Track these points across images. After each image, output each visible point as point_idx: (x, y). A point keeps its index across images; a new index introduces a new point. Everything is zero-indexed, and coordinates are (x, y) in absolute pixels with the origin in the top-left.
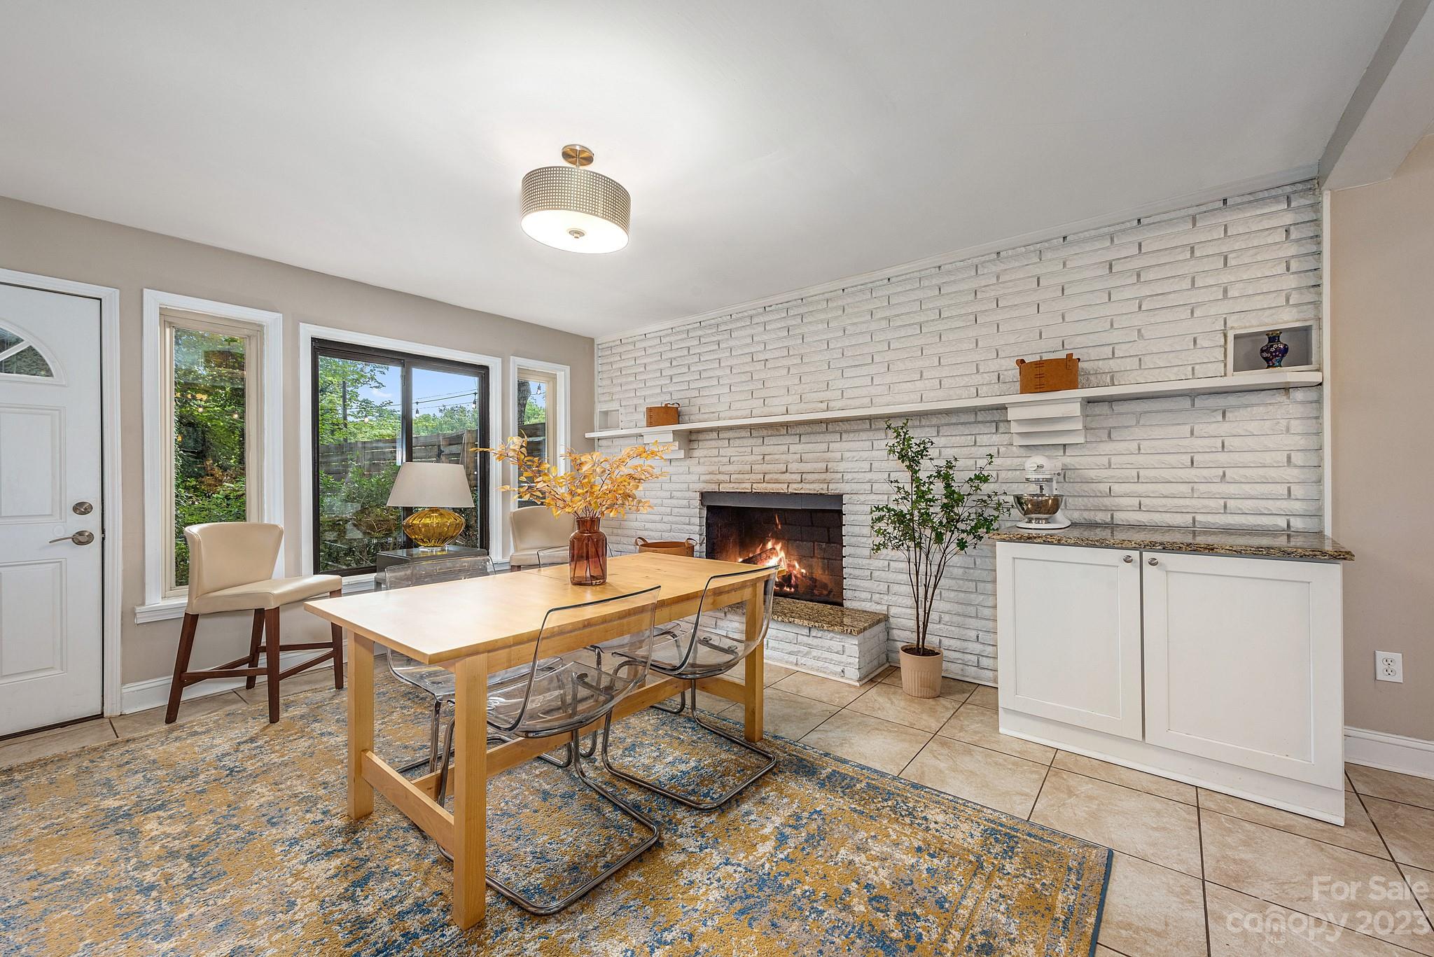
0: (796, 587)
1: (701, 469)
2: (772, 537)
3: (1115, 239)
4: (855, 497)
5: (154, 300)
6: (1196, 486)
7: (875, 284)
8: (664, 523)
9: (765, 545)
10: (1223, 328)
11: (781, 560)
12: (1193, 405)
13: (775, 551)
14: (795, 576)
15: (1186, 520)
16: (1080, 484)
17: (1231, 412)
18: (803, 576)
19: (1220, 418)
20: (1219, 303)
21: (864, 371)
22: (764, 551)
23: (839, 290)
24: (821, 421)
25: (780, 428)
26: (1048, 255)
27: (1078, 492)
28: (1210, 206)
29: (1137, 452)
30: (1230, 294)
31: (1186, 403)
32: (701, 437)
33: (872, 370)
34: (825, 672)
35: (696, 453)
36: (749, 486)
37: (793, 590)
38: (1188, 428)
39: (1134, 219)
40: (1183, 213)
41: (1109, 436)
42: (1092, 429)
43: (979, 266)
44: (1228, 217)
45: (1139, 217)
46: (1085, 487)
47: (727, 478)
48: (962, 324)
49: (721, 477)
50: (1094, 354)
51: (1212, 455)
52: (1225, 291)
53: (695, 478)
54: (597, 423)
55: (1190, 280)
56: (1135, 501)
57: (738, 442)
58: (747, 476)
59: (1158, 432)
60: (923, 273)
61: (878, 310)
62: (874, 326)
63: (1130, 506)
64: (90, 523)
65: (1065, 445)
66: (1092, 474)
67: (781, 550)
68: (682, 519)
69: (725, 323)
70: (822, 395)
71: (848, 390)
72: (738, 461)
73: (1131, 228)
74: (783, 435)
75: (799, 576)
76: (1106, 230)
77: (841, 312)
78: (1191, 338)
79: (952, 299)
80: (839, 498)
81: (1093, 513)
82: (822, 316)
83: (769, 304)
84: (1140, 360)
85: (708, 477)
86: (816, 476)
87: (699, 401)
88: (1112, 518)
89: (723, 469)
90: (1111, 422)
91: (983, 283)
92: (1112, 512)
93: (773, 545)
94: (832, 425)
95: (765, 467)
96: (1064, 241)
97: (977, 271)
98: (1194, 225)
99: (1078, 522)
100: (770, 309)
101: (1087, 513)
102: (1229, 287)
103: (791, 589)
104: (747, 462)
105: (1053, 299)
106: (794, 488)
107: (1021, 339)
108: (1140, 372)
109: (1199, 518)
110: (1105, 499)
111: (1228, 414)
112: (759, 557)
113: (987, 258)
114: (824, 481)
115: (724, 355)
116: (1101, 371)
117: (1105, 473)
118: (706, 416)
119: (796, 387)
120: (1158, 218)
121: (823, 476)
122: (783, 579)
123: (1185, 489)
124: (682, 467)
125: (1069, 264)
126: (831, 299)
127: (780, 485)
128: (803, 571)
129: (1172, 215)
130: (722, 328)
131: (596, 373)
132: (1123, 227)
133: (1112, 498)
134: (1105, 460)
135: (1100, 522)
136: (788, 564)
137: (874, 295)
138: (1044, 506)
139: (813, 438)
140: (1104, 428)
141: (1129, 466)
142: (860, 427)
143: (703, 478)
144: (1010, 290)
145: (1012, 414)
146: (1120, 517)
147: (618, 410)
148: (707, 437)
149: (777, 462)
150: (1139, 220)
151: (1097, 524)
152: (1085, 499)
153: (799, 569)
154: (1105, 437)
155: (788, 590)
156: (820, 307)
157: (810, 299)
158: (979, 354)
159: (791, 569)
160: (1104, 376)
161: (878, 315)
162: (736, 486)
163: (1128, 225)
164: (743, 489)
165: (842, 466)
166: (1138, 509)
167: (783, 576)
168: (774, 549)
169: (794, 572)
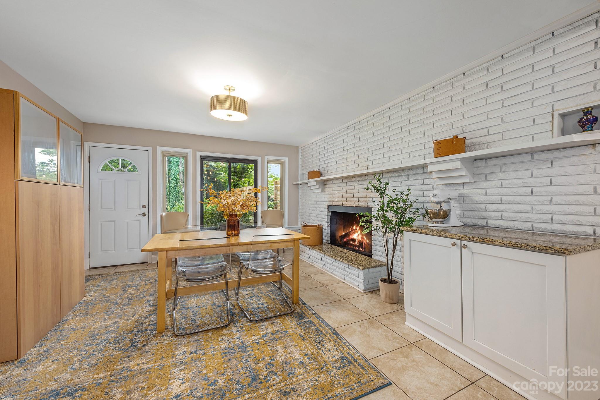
0: (365, 248)
1: (328, 196)
2: (356, 223)
3: (489, 69)
5: (160, 149)
6: (534, 206)
7: (384, 111)
8: (317, 217)
9: (353, 227)
10: (552, 111)
11: (359, 235)
12: (532, 158)
13: (357, 231)
14: (364, 244)
15: (527, 226)
16: (471, 204)
17: (556, 161)
19: (550, 165)
20: (550, 95)
21: (381, 151)
22: (352, 230)
23: (372, 116)
24: (365, 175)
25: (352, 178)
26: (456, 84)
27: (470, 208)
28: (544, 39)
29: (501, 186)
30: (556, 90)
31: (528, 157)
32: (329, 183)
33: (383, 151)
34: (353, 285)
35: (326, 190)
36: (341, 203)
37: (363, 250)
38: (530, 172)
39: (499, 57)
40: (527, 46)
41: (486, 178)
42: (477, 174)
43: (425, 95)
44: (555, 42)
45: (501, 54)
46: (473, 206)
48: (418, 125)
49: (334, 200)
50: (478, 134)
51: (545, 188)
52: (553, 88)
53: (326, 199)
54: (299, 178)
55: (531, 85)
56: (499, 214)
57: (338, 184)
58: (341, 199)
59: (512, 175)
60: (403, 103)
61: (386, 123)
62: (384, 131)
63: (497, 217)
64: (145, 211)
65: (464, 183)
66: (477, 199)
67: (359, 230)
68: (321, 216)
69: (335, 136)
70: (366, 163)
71: (375, 160)
72: (339, 193)
73: (499, 61)
74: (353, 181)
75: (366, 243)
76: (485, 65)
77: (372, 126)
78: (532, 119)
79: (414, 114)
80: (371, 209)
81: (477, 220)
82: (366, 129)
84: (502, 135)
85: (330, 199)
86: (363, 199)
87: (327, 168)
88: (487, 223)
89: (334, 196)
90: (487, 170)
91: (427, 104)
92: (487, 220)
93: (356, 227)
94: (369, 176)
95: (347, 195)
96: (464, 76)
97: (424, 98)
98: (534, 52)
99: (469, 224)
100: (349, 127)
101: (474, 220)
102: (555, 85)
104: (341, 193)
105: (459, 107)
106: (356, 204)
107: (443, 130)
108: (503, 141)
109: (535, 225)
110: (484, 212)
111: (554, 163)
112: (350, 233)
113: (428, 91)
114: (365, 201)
115: (335, 149)
116: (482, 143)
117: (483, 199)
118: (329, 174)
119: (357, 161)
120: (513, 53)
121: (365, 199)
122: (359, 244)
123: (528, 208)
124: (322, 195)
125: (466, 87)
126: (369, 120)
127: (352, 203)
129: (522, 49)
130: (334, 138)
131: (299, 159)
132: (493, 61)
133: (487, 212)
134: (483, 191)
135: (481, 225)
136: (362, 237)
137: (384, 117)
138: (438, 215)
139: (362, 183)
140: (483, 174)
141: (496, 194)
143: (328, 200)
144: (439, 105)
145: (430, 168)
146: (491, 223)
149: (350, 193)
150: (502, 56)
151: (479, 226)
152: (473, 212)
154: (484, 179)
155: (361, 250)
157: (362, 122)
158: (425, 139)
159: (363, 240)
160: (483, 145)
161: (385, 125)
162: (338, 203)
163: (496, 60)
165: (372, 195)
166: (501, 219)
167: (360, 243)
168: (356, 229)
169: (364, 241)
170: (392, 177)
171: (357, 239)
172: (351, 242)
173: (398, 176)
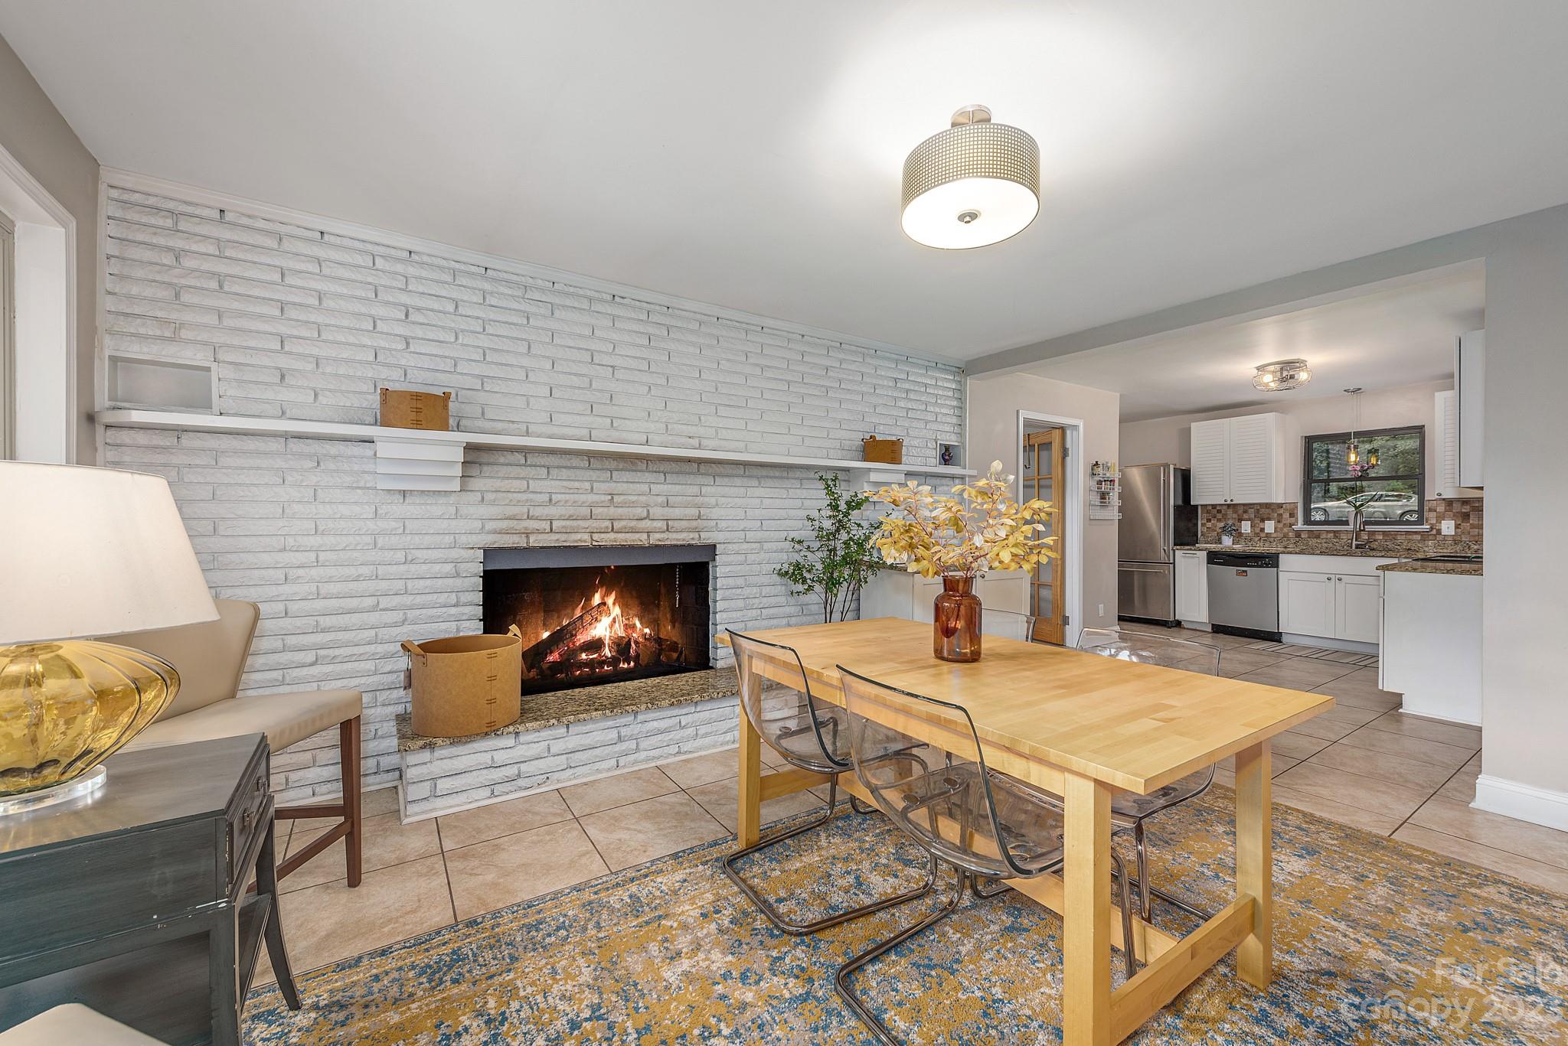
1: (489, 510)
2: (602, 584)
4: (730, 546)
8: (384, 610)
9: (589, 599)
11: (614, 621)
13: (606, 608)
14: (636, 642)
18: (646, 639)
22: (587, 609)
23: (713, 316)
24: (689, 460)
25: (637, 461)
32: (485, 457)
33: (747, 415)
35: (476, 484)
36: (586, 537)
37: (632, 664)
43: (830, 348)
47: (546, 526)
49: (532, 525)
53: (473, 525)
55: (926, 405)
57: (565, 473)
58: (583, 524)
60: (791, 335)
61: (752, 355)
62: (748, 370)
67: (614, 604)
68: (442, 598)
69: (542, 290)
70: (692, 430)
71: (723, 430)
72: (566, 502)
75: (641, 640)
76: (894, 356)
77: (715, 342)
78: (925, 441)
80: (712, 548)
82: (694, 338)
83: (623, 295)
85: (504, 524)
86: (684, 524)
89: (537, 512)
93: (603, 599)
94: (705, 466)
95: (613, 512)
96: (875, 353)
97: (828, 352)
100: (621, 301)
103: (629, 664)
104: (583, 502)
106: (655, 539)
112: (578, 623)
113: (834, 344)
114: (694, 530)
118: (498, 425)
119: (659, 413)
121: (694, 524)
122: (617, 651)
126: (703, 323)
127: (637, 536)
128: (647, 631)
131: (101, 257)
132: (901, 358)
136: (625, 625)
137: (748, 338)
139: (681, 478)
142: (734, 472)
143: (490, 526)
147: (208, 369)
148: (502, 460)
149: (633, 505)
153: (641, 629)
155: (626, 666)
156: (691, 326)
157: (677, 312)
158: (829, 422)
159: (630, 632)
161: (752, 360)
162: (563, 537)
164: (576, 541)
165: (715, 513)
167: (618, 645)
168: (604, 604)
169: (634, 635)
170: (767, 477)
171: (607, 638)
172: (584, 656)
173: (782, 478)
